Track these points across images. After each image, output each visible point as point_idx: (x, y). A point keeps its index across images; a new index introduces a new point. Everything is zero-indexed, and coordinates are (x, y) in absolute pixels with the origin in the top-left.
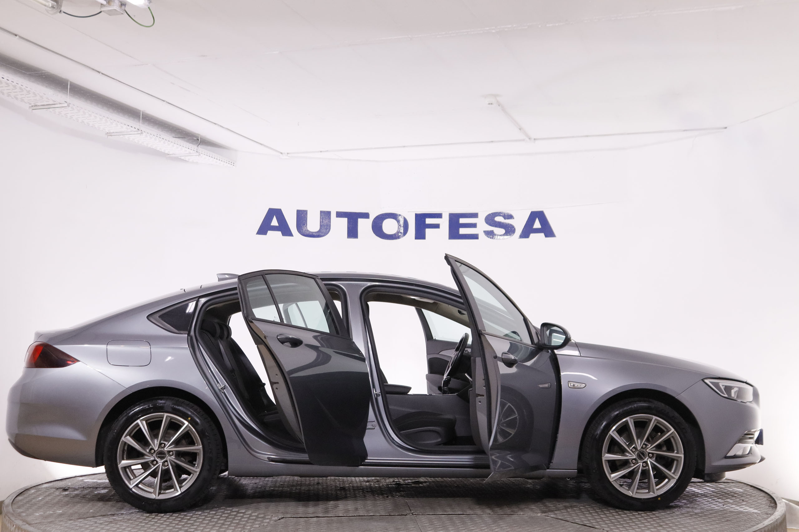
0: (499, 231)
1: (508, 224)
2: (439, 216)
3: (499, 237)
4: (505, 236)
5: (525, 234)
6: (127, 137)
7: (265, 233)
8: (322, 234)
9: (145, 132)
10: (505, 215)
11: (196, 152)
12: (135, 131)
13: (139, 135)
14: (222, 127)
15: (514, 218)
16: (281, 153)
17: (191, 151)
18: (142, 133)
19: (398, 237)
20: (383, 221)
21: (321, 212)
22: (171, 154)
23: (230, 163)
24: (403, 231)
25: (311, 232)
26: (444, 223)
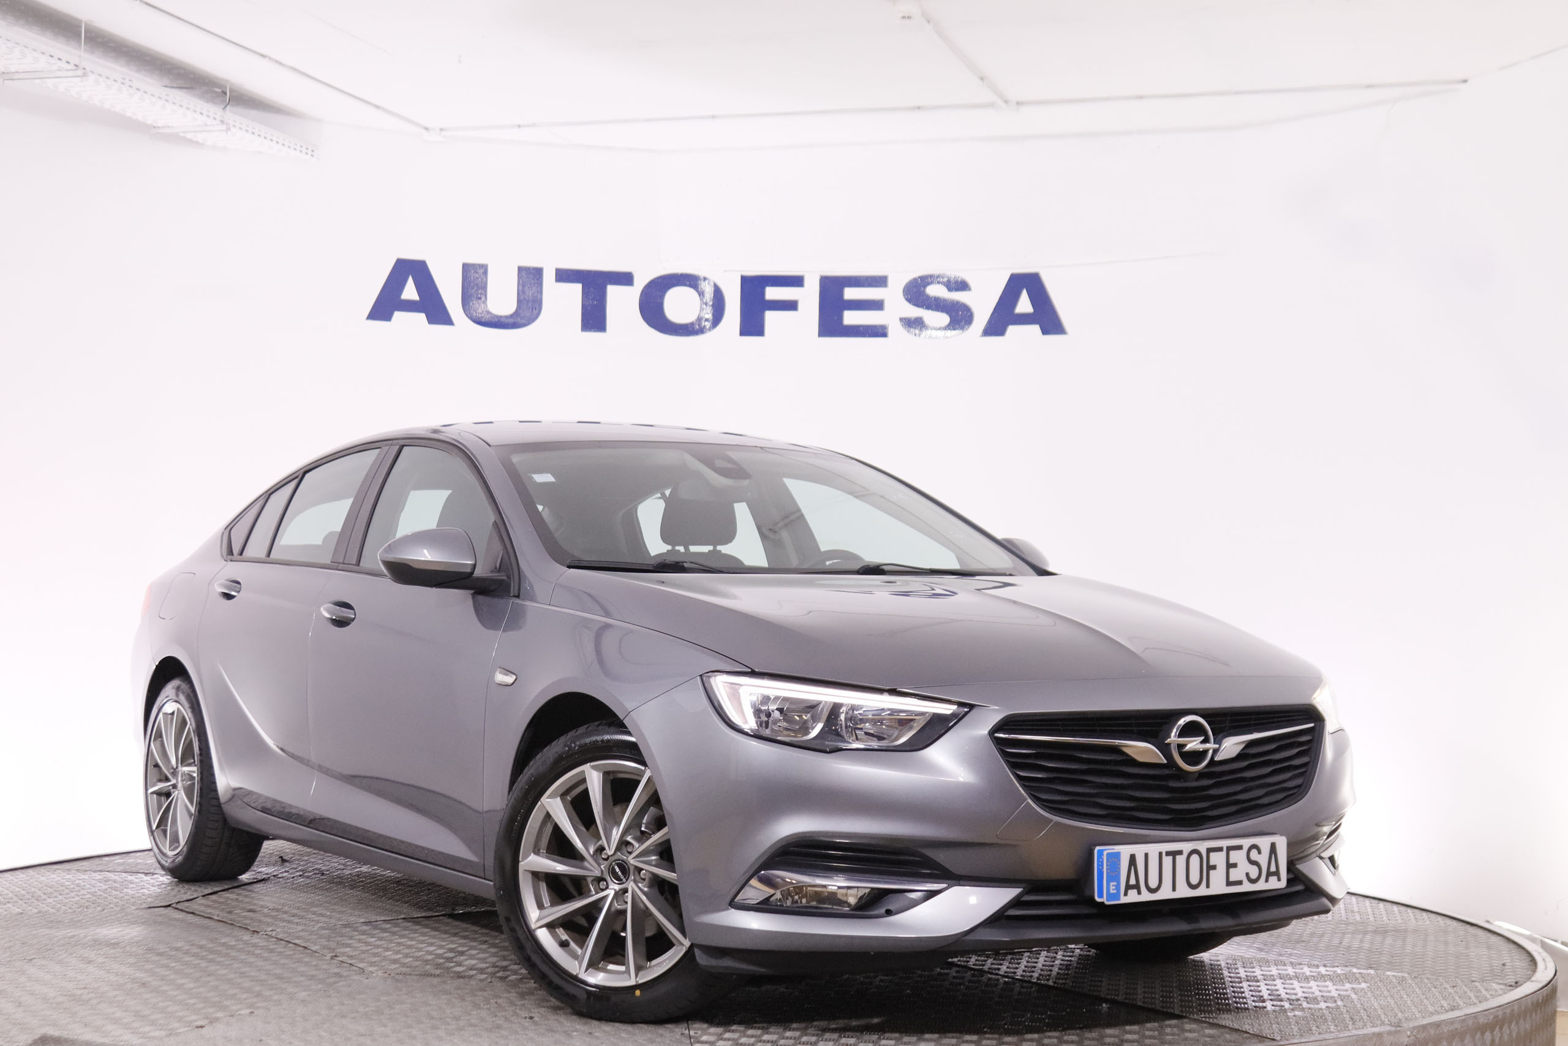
0: (937, 319)
1: (958, 302)
2: (796, 281)
3: (934, 333)
4: (949, 331)
5: (996, 326)
6: (50, 82)
7: (388, 317)
8: (523, 321)
9: (92, 72)
10: (949, 281)
11: (220, 123)
12: (68, 70)
13: (79, 79)
14: (280, 64)
15: (970, 290)
16: (427, 129)
17: (209, 121)
18: (85, 75)
19: (701, 331)
20: (665, 292)
21: (520, 269)
22: (160, 125)
23: (304, 149)
24: (713, 315)
25: (497, 316)
26: (809, 297)
